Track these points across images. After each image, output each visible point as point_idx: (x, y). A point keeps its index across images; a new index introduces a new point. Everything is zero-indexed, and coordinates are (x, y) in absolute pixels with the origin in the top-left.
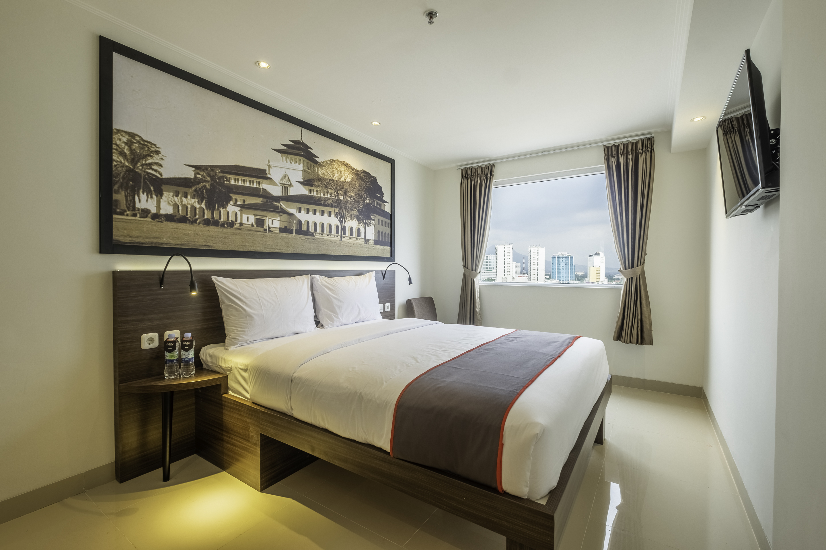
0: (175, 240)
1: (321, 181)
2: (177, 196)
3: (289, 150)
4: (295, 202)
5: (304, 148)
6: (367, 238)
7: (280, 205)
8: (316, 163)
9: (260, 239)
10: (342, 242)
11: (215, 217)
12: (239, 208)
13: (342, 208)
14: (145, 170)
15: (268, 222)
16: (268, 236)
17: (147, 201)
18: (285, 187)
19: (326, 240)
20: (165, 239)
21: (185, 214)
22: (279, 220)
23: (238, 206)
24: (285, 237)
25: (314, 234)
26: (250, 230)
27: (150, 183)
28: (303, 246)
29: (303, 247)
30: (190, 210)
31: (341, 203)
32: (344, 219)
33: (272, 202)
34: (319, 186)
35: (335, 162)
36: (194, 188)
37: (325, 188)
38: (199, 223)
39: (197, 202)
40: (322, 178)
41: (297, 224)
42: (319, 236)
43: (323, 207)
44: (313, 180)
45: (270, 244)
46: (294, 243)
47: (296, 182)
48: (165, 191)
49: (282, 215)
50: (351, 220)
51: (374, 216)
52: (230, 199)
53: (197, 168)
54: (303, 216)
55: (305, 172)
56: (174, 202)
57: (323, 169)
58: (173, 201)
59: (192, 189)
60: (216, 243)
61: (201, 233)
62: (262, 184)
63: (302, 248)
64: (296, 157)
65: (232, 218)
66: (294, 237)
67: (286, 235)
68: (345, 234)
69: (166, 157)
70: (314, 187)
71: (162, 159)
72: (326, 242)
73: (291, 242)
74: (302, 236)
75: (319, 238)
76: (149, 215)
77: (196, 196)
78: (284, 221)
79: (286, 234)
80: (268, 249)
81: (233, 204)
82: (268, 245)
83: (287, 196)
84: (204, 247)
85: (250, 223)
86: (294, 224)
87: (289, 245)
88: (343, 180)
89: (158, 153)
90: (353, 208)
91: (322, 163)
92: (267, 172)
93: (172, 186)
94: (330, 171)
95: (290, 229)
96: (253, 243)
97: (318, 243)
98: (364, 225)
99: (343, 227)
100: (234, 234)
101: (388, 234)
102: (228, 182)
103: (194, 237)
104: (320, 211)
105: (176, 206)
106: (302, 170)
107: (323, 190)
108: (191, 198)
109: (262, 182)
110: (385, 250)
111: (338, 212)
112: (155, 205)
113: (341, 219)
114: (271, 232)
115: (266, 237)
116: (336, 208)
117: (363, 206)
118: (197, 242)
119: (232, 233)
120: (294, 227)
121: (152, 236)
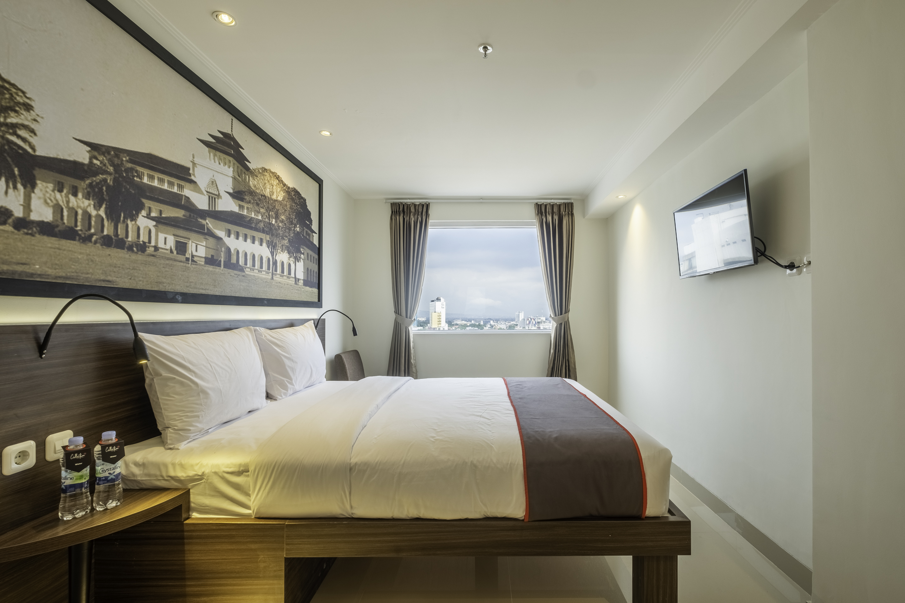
0: (55, 269)
1: (253, 196)
2: (60, 191)
3: (217, 144)
4: (223, 222)
5: (234, 145)
6: (297, 276)
7: (206, 224)
8: (247, 169)
9: (181, 273)
10: (273, 281)
11: (119, 233)
12: (154, 223)
13: (273, 235)
14: (4, 134)
15: (191, 247)
16: (191, 269)
17: (6, 193)
18: (212, 198)
19: (257, 278)
20: (37, 267)
21: (73, 225)
22: (205, 245)
23: (153, 219)
24: (211, 271)
25: (244, 268)
26: (168, 259)
27: (13, 161)
29: (231, 286)
30: (82, 219)
31: (273, 228)
32: (276, 250)
33: (196, 217)
34: (250, 202)
35: (267, 172)
36: (88, 182)
37: (256, 206)
38: (96, 242)
39: (92, 206)
40: (253, 191)
41: (225, 253)
42: (249, 272)
43: (254, 232)
44: (244, 192)
45: (193, 281)
46: (222, 281)
47: (225, 192)
48: (40, 180)
49: (209, 239)
50: (282, 251)
51: (304, 249)
52: (141, 207)
53: (94, 147)
54: (232, 243)
55: (235, 179)
56: (55, 202)
57: (254, 180)
58: (53, 199)
59: (85, 182)
60: (121, 277)
61: (97, 260)
62: (184, 189)
63: (231, 288)
64: (225, 156)
65: (143, 238)
66: (222, 272)
67: (213, 268)
68: (276, 270)
69: (42, 118)
70: (245, 203)
71: (35, 120)
72: (257, 280)
73: (219, 279)
74: (231, 270)
75: (249, 275)
76: (10, 221)
77: (91, 195)
78: (211, 248)
80: (191, 288)
81: (145, 215)
82: (191, 282)
83: (214, 211)
84: (103, 283)
85: (168, 247)
86: (222, 253)
87: (217, 284)
88: (274, 197)
89: (28, 108)
90: (284, 236)
91: (253, 171)
92: (191, 172)
93: (52, 173)
94: (261, 182)
95: (217, 260)
96: (171, 278)
97: (248, 282)
98: (295, 260)
99: (274, 261)
100: (146, 263)
101: (316, 272)
102: (139, 178)
103: (87, 266)
104: (251, 237)
105: (58, 209)
106: (232, 176)
107: (254, 207)
108: (83, 197)
109: (184, 185)
110: (313, 293)
111: (269, 239)
112: (22, 203)
113: (273, 250)
114: (195, 263)
115: (188, 270)
116: (268, 234)
117: (294, 235)
118: (92, 274)
119: (144, 262)
120: (222, 257)
121: (14, 260)
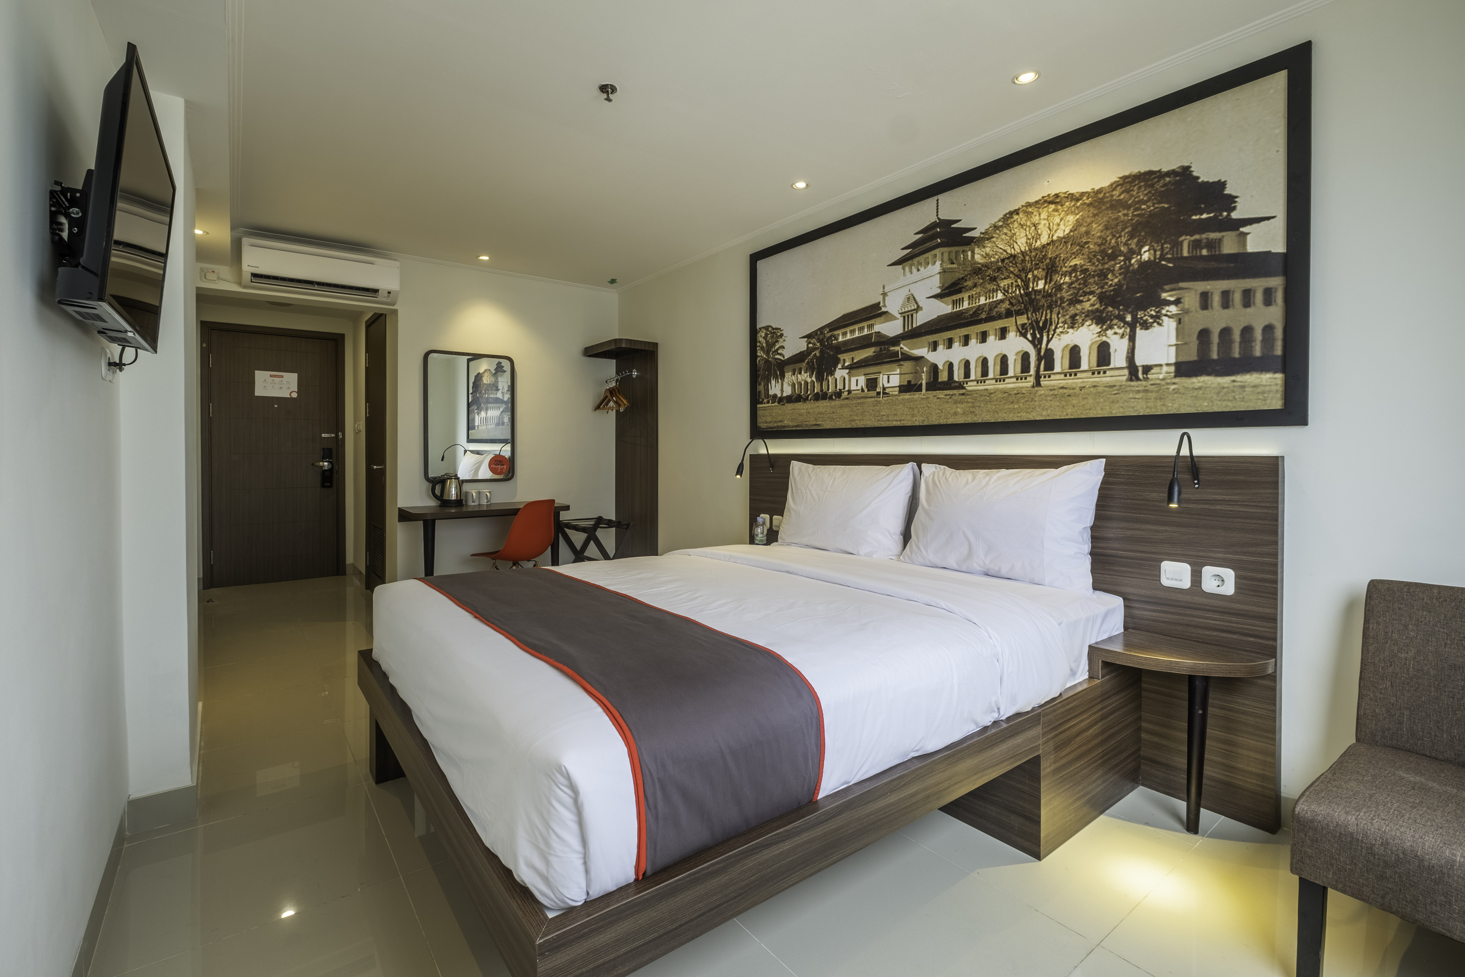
1: (981, 273)
3: (915, 250)
4: (925, 336)
5: (942, 230)
6: (1140, 361)
7: (899, 350)
8: (970, 241)
9: (871, 408)
10: (1040, 388)
11: (823, 389)
12: (848, 371)
13: (1039, 310)
14: (774, 357)
15: (883, 380)
16: (882, 402)
17: (775, 386)
18: (908, 316)
19: (992, 391)
20: (785, 422)
21: (800, 393)
22: (899, 373)
23: (847, 368)
24: (908, 399)
25: (964, 384)
26: (860, 398)
27: (777, 369)
28: (940, 410)
29: (939, 412)
30: (804, 387)
31: (1037, 297)
32: (1048, 332)
33: (888, 348)
34: (975, 286)
35: (1018, 214)
36: (806, 362)
37: (989, 284)
38: (810, 400)
39: (809, 376)
40: (982, 266)
41: (929, 372)
42: (975, 386)
43: (985, 324)
44: (963, 278)
45: (885, 414)
46: (924, 407)
47: (927, 299)
48: (786, 373)
49: (904, 364)
50: (1072, 328)
51: (1180, 289)
52: (837, 361)
53: (809, 336)
54: (940, 357)
55: (945, 272)
57: (984, 247)
58: (791, 381)
60: (825, 421)
62: (875, 326)
63: (938, 415)
64: (926, 255)
65: (840, 386)
66: (924, 397)
67: (910, 395)
68: (1050, 366)
69: (787, 337)
70: (965, 292)
71: (784, 340)
72: (992, 395)
73: (919, 406)
74: (938, 392)
75: (974, 391)
76: (776, 400)
77: (808, 370)
78: (907, 374)
79: (910, 393)
80: (883, 421)
81: (841, 367)
82: (883, 415)
83: (911, 330)
84: (814, 426)
85: (860, 387)
86: (923, 374)
87: (916, 412)
88: (1045, 240)
89: (782, 336)
90: (1081, 296)
91: (982, 236)
92: (882, 304)
93: (790, 366)
94: (1002, 240)
95: (916, 384)
96: (862, 415)
97: (973, 401)
98: (1128, 330)
99: (1042, 353)
100: (842, 406)
102: (836, 340)
103: (806, 417)
104: (977, 336)
105: (793, 385)
106: (939, 271)
107: (986, 288)
108: (804, 373)
109: (875, 322)
111: (1026, 321)
112: (780, 389)
113: (1038, 336)
114: (886, 395)
115: (879, 403)
116: (1022, 314)
117: (1124, 279)
118: (809, 422)
119: (840, 406)
120: (923, 380)
121: (778, 420)
